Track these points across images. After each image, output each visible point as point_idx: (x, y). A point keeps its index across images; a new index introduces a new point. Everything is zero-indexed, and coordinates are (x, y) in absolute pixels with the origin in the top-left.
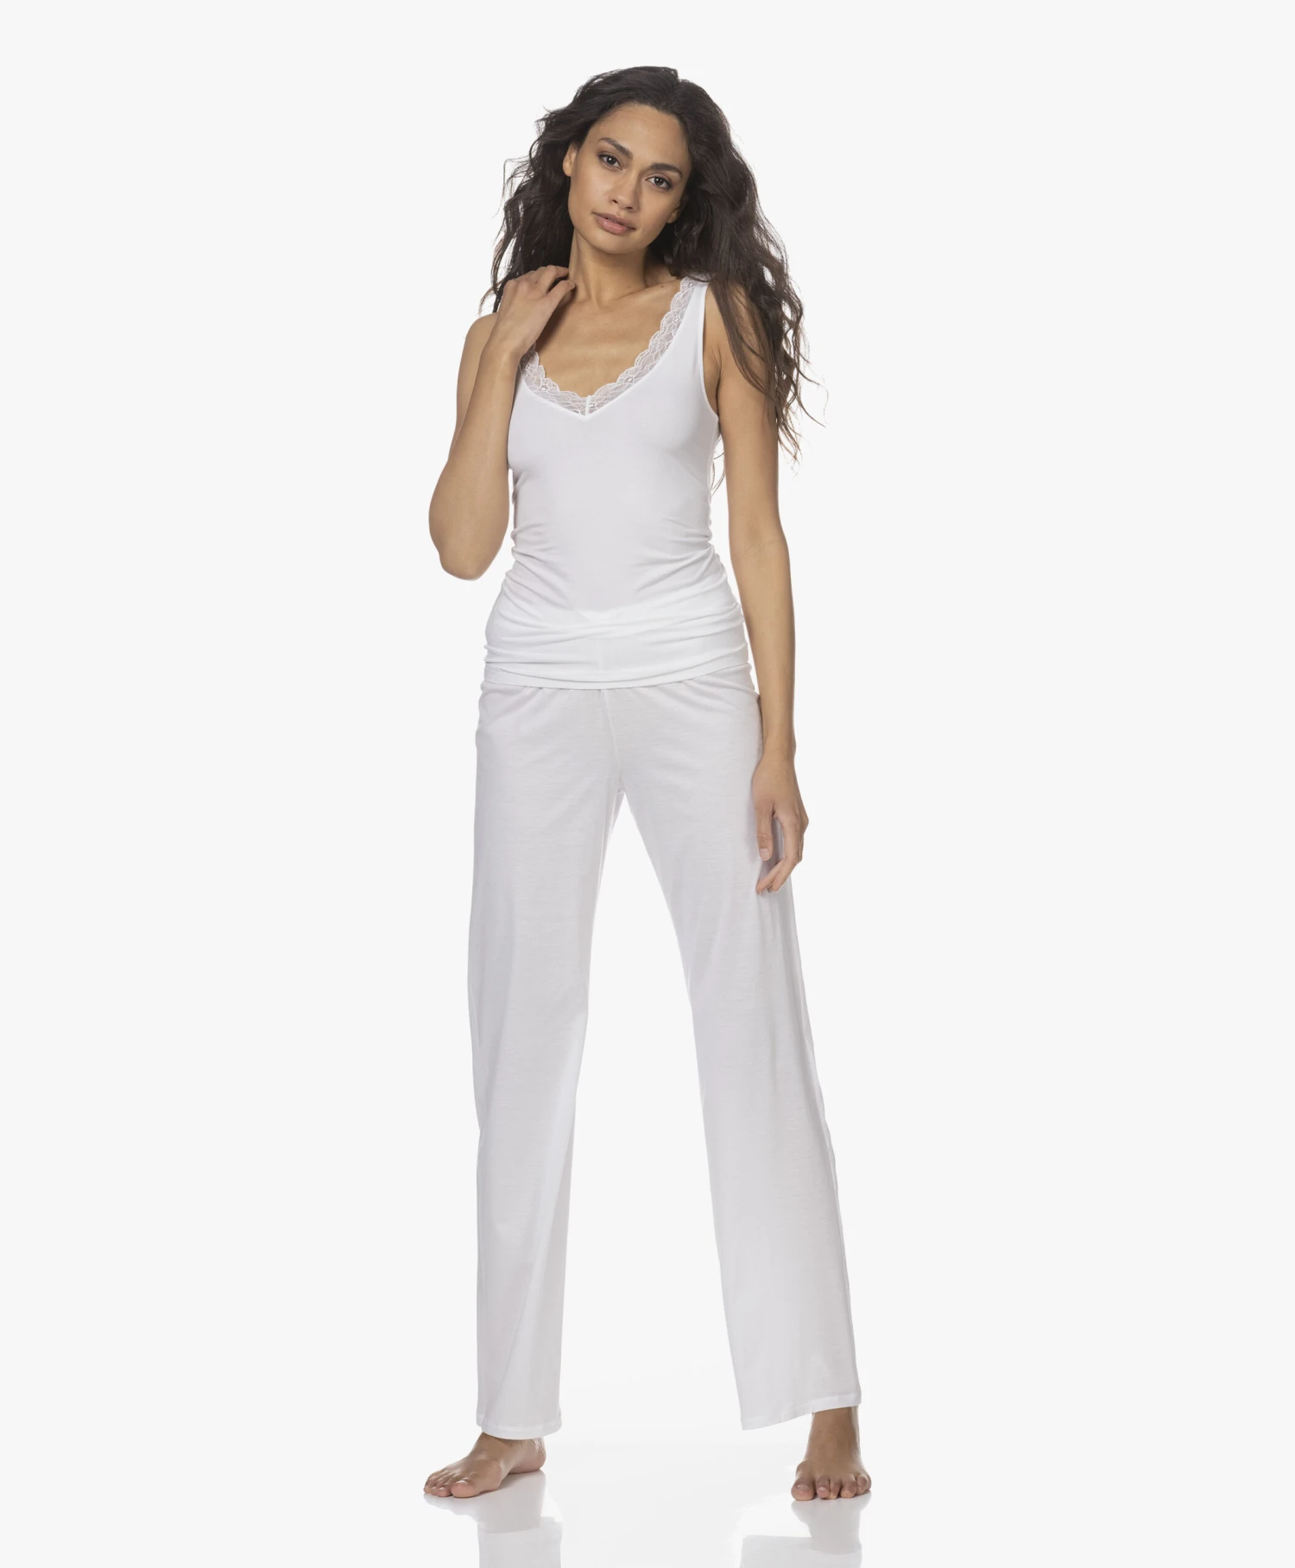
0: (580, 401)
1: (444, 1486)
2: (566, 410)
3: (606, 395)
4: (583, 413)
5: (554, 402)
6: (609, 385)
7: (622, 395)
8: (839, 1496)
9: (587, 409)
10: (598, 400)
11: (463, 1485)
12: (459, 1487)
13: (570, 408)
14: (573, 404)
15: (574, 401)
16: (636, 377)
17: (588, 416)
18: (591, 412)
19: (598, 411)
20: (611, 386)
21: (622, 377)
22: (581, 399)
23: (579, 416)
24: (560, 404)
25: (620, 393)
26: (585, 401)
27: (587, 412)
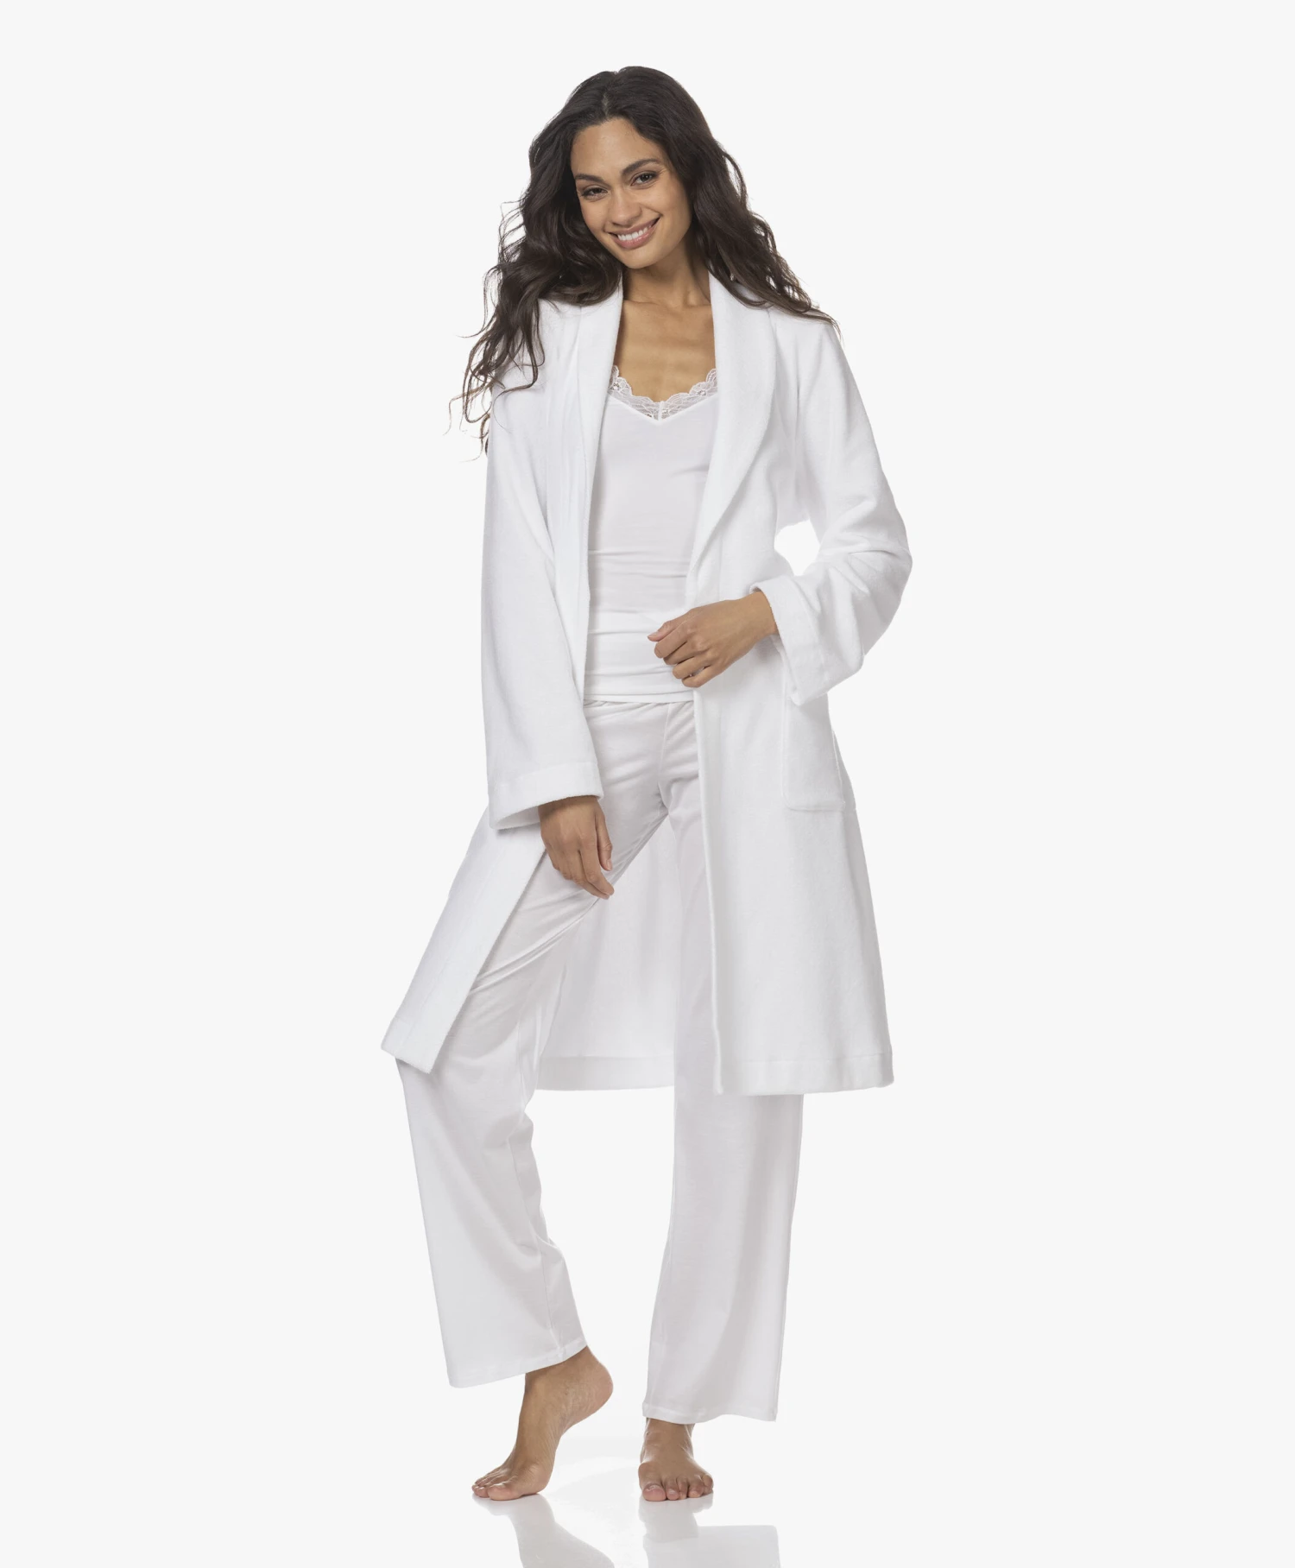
0: (653, 406)
1: (485, 1486)
2: (641, 414)
3: (680, 402)
4: (656, 417)
5: (627, 403)
6: (681, 394)
7: (695, 405)
8: (688, 1497)
9: (660, 414)
10: (671, 407)
11: (500, 1488)
12: (495, 1490)
13: (644, 411)
14: (645, 408)
15: (648, 405)
16: (709, 392)
17: (660, 421)
18: (664, 417)
19: (671, 417)
20: (684, 396)
21: (695, 389)
22: (654, 404)
23: (652, 420)
24: (633, 406)
25: (694, 403)
26: (658, 406)
27: (660, 418)
